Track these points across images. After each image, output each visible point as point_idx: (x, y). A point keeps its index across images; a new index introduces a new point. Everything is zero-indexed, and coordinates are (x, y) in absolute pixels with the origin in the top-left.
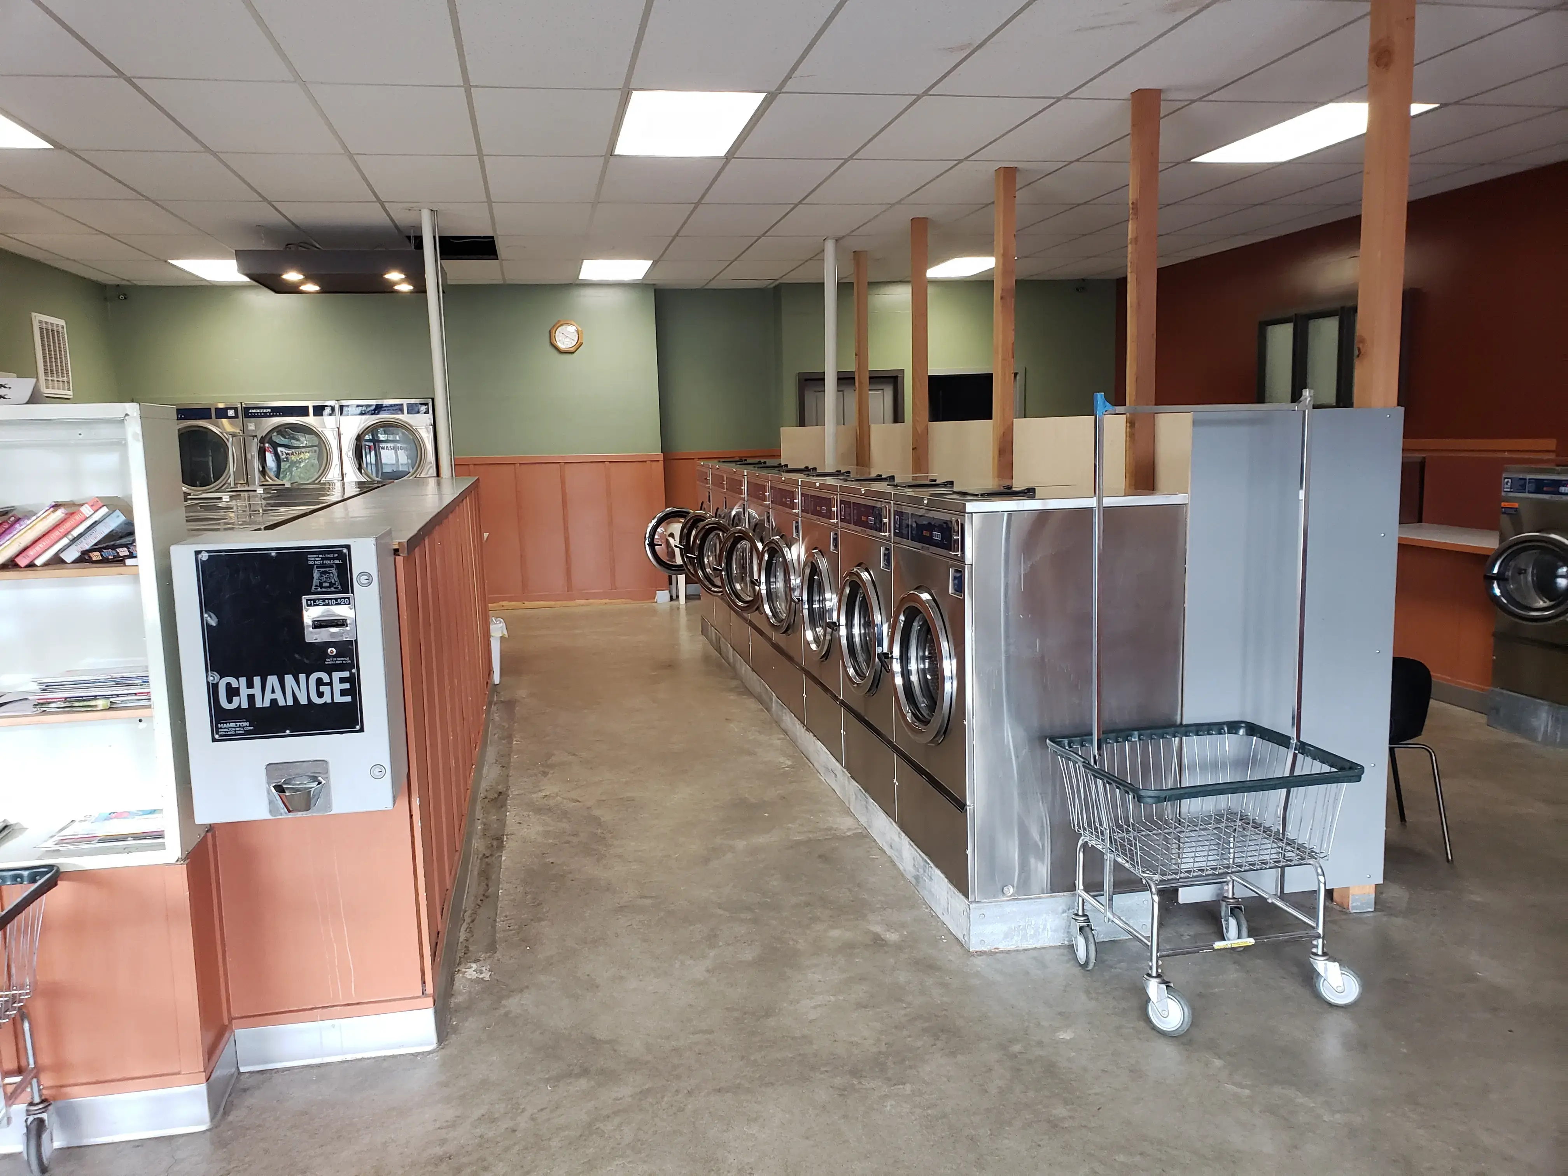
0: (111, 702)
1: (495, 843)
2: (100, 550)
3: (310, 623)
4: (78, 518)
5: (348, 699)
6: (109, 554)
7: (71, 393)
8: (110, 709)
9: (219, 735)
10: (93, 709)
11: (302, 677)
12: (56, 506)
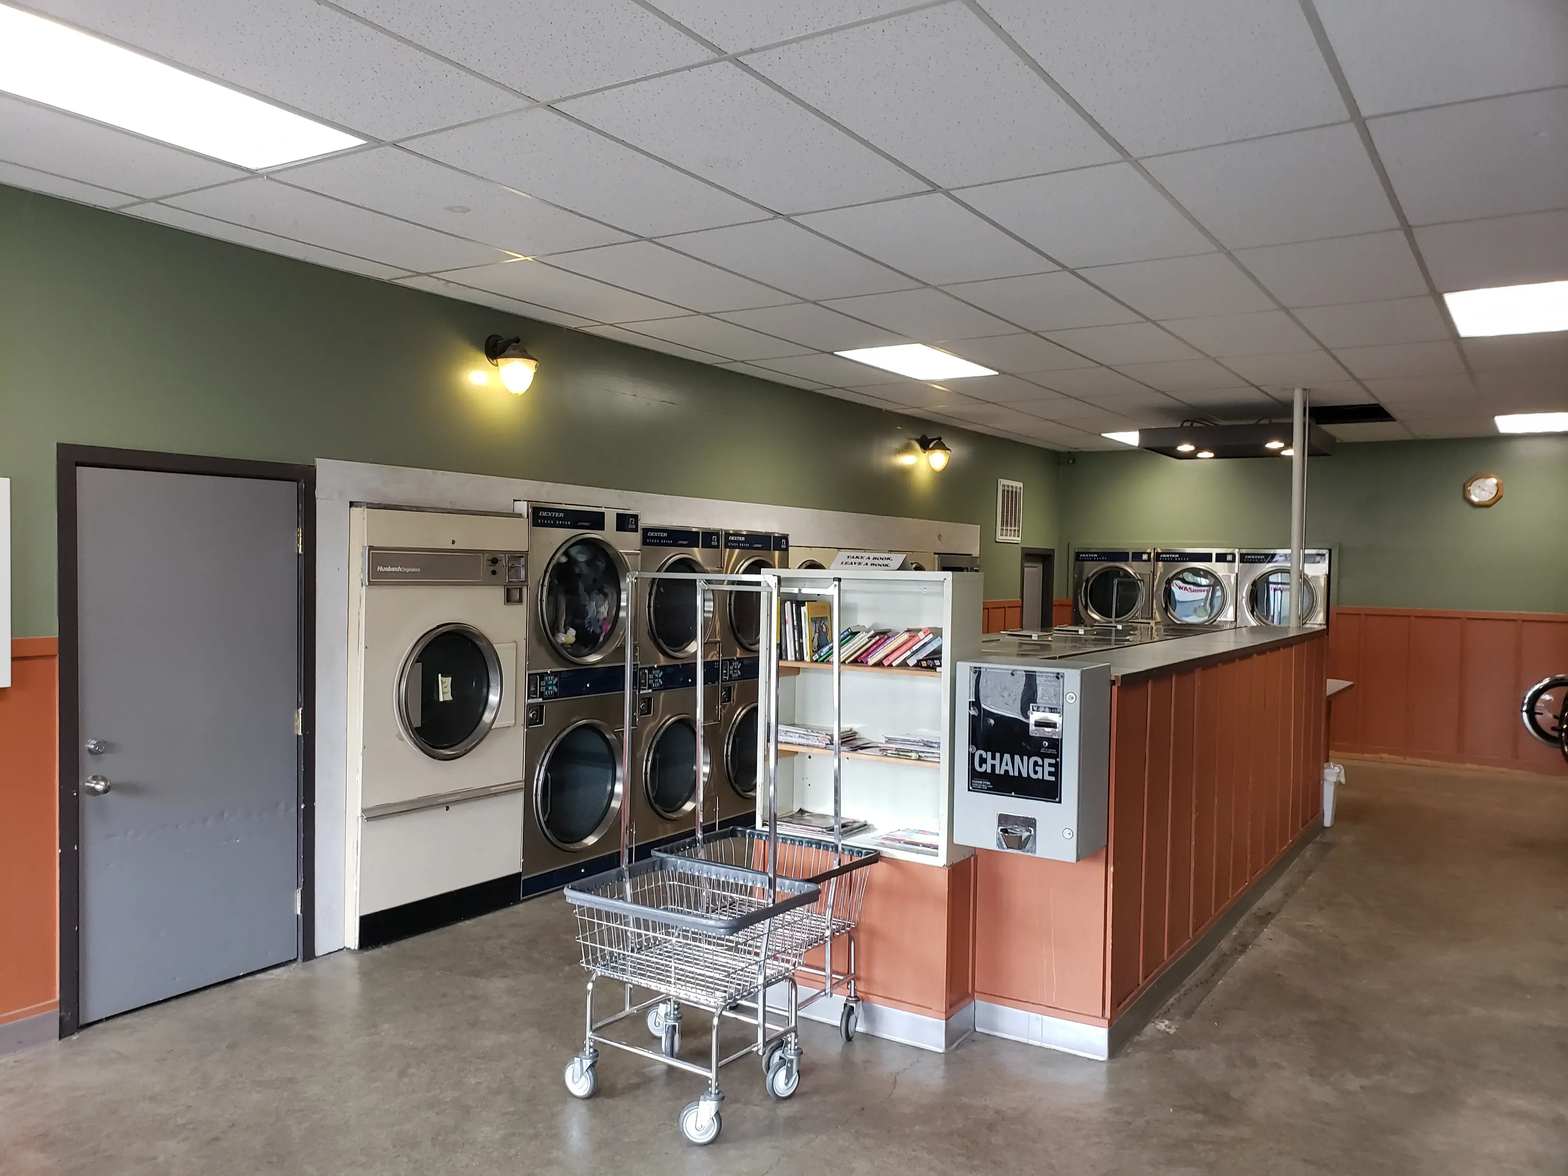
0: (919, 756)
1: (1239, 948)
2: (926, 660)
3: (1034, 723)
4: (916, 639)
5: (1053, 779)
6: (930, 663)
7: (1019, 539)
8: (919, 760)
9: (972, 788)
10: (909, 758)
11: (1025, 758)
12: (908, 631)
